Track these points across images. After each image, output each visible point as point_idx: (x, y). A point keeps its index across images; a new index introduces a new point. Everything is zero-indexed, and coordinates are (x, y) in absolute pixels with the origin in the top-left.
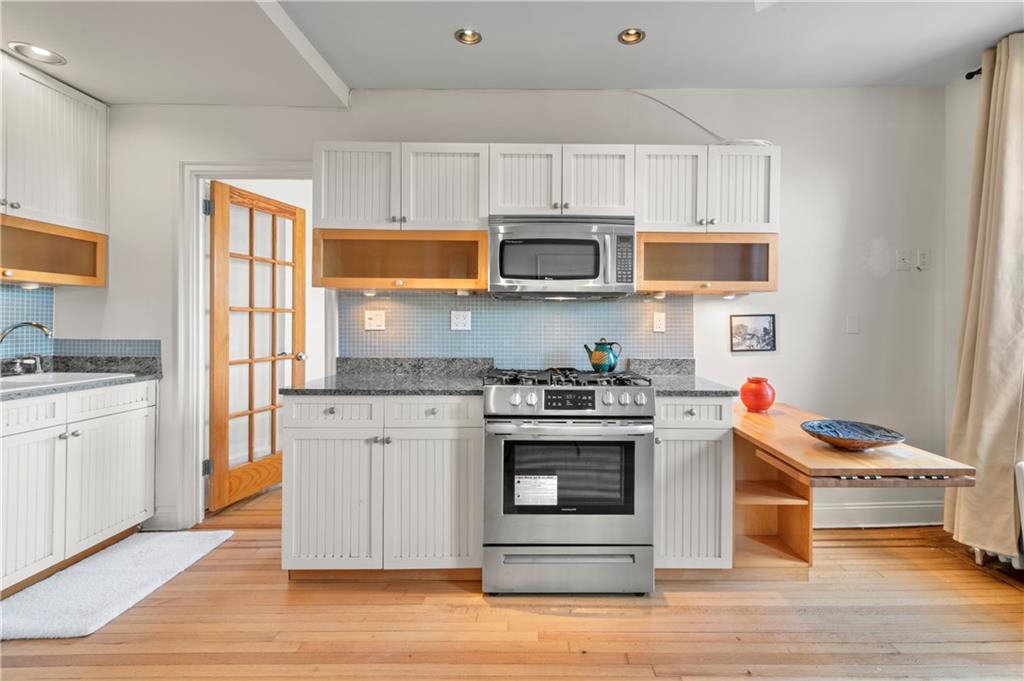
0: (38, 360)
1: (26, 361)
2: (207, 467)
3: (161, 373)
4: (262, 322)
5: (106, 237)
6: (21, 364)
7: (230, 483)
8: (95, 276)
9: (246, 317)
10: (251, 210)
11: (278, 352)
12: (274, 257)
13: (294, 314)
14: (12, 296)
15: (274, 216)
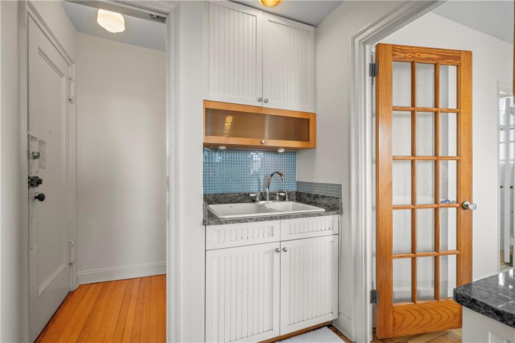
0: (287, 194)
1: (281, 194)
2: (374, 296)
3: (342, 210)
4: (425, 170)
5: (314, 115)
6: (279, 196)
7: (394, 318)
8: (309, 141)
9: (408, 165)
10: (413, 63)
11: (441, 199)
12: (436, 105)
13: (458, 161)
14: (278, 157)
15: (436, 66)
